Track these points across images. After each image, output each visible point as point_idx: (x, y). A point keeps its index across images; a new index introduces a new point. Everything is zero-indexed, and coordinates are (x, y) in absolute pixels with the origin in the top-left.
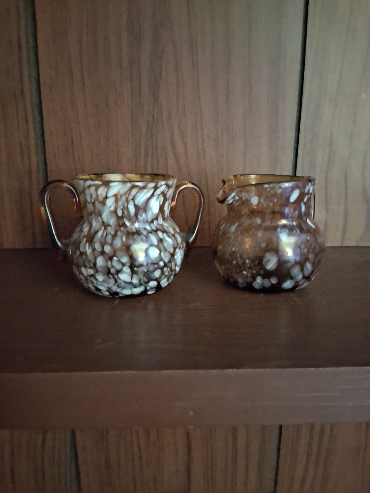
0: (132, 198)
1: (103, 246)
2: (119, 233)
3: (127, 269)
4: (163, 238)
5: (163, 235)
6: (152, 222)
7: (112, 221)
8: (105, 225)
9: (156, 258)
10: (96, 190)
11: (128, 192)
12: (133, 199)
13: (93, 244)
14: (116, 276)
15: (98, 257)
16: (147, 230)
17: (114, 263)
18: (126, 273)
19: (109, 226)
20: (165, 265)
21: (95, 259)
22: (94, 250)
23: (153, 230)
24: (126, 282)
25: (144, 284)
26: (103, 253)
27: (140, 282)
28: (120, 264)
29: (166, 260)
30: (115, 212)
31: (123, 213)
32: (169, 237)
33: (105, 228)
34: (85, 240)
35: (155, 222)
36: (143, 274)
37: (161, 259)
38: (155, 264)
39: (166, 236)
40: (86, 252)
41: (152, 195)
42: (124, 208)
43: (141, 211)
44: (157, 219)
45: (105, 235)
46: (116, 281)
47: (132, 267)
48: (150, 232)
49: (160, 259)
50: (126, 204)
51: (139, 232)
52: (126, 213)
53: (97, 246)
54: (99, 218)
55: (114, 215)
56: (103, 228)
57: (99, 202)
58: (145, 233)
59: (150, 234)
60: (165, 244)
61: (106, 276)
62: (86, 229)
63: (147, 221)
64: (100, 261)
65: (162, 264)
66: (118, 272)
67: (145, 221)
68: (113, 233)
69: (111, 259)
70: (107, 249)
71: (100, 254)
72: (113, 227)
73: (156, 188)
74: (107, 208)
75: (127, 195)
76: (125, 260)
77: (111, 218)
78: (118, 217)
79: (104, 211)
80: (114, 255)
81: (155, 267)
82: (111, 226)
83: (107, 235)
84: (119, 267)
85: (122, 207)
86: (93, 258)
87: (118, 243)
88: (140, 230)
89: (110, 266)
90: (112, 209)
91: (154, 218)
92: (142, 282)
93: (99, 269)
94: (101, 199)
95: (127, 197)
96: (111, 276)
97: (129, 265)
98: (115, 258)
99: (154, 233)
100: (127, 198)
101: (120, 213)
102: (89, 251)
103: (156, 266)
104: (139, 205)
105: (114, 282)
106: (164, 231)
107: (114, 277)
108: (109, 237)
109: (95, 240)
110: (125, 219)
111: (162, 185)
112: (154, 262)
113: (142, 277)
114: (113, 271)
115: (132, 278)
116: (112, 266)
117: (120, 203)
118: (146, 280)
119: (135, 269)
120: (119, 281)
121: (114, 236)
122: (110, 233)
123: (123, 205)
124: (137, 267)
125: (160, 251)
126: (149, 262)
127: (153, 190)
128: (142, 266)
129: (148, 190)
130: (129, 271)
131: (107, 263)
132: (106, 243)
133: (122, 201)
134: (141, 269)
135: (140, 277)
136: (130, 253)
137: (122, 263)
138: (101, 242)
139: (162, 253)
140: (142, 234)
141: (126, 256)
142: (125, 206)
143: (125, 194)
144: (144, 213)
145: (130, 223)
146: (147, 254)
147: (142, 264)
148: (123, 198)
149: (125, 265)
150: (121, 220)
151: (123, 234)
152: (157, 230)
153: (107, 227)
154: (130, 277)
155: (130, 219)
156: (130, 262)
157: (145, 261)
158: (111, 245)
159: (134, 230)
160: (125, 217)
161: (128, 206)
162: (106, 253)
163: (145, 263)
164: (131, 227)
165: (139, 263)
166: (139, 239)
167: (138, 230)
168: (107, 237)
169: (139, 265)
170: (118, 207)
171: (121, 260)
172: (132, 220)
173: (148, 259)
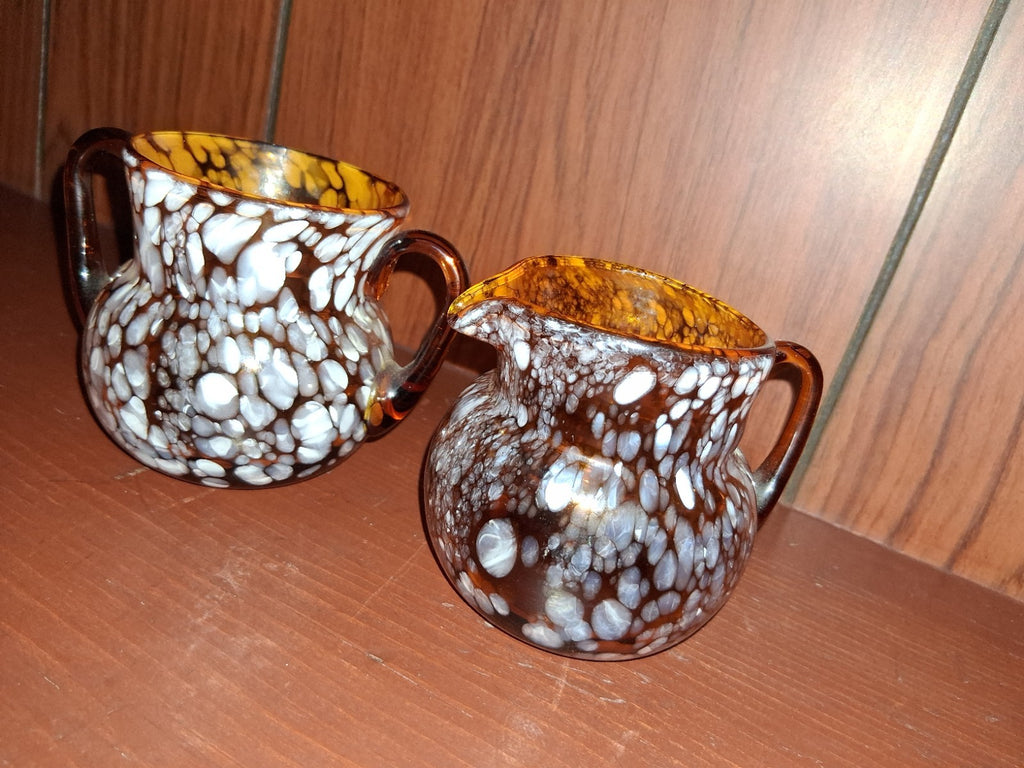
0: (197, 226)
1: (110, 324)
2: (155, 306)
3: (137, 405)
5: (272, 353)
6: (257, 307)
7: (154, 271)
8: (142, 277)
9: (222, 408)
11: (187, 210)
12: (200, 231)
13: (100, 313)
14: (117, 412)
15: (95, 347)
16: (229, 326)
17: (117, 380)
18: (137, 414)
19: (148, 281)
20: (250, 432)
21: (92, 348)
22: (96, 327)
23: (246, 332)
24: (138, 437)
25: (183, 460)
26: (104, 342)
27: (170, 449)
28: (127, 387)
29: (257, 422)
30: (159, 248)
31: (175, 259)
32: (292, 364)
33: (139, 284)
35: (267, 312)
36: (176, 435)
37: (238, 415)
38: (214, 420)
39: (283, 361)
41: (257, 237)
42: (177, 246)
43: (218, 272)
44: (274, 303)
45: (126, 301)
46: (118, 426)
47: (151, 404)
48: (233, 335)
49: (233, 412)
50: (182, 238)
51: (202, 324)
52: (181, 262)
53: (103, 321)
55: (156, 254)
56: (136, 281)
58: (216, 329)
59: (229, 340)
63: (238, 303)
64: (97, 360)
65: (237, 427)
66: (122, 403)
67: (234, 300)
68: (143, 302)
69: (111, 364)
71: (100, 342)
72: (153, 286)
73: (267, 221)
74: (146, 231)
76: (139, 380)
77: (152, 263)
78: (165, 266)
79: (143, 237)
80: (120, 359)
81: (214, 427)
83: (130, 300)
84: (124, 393)
85: (173, 243)
87: (137, 333)
88: (206, 320)
89: (108, 383)
90: (156, 240)
91: (265, 300)
92: (174, 451)
93: (93, 378)
95: (185, 219)
96: (109, 407)
97: (144, 397)
98: (119, 366)
99: (242, 339)
100: (185, 224)
101: (169, 261)
103: (217, 425)
104: (216, 254)
105: (116, 424)
106: (282, 345)
107: (113, 413)
108: (132, 308)
110: (178, 275)
113: (175, 440)
114: (111, 395)
115: (149, 430)
116: (112, 385)
117: (170, 231)
118: (186, 451)
119: (158, 413)
120: (124, 427)
121: (140, 311)
122: (139, 300)
123: (176, 238)
124: (163, 411)
125: (241, 394)
126: (198, 411)
127: (258, 224)
128: (177, 412)
129: (241, 219)
130: (142, 411)
131: (104, 371)
132: (117, 322)
133: (174, 226)
134: (173, 418)
135: (171, 438)
136: (154, 370)
137: (130, 386)
138: (111, 315)
139: (245, 401)
140: (206, 329)
141: (143, 373)
142: (180, 241)
143: (179, 211)
144: (230, 279)
145: (189, 290)
146: (197, 388)
147: (176, 407)
148: (176, 220)
149: (137, 393)
150: (171, 277)
151: (160, 313)
152: (261, 334)
153: (144, 281)
154: (146, 428)
155: (190, 283)
156: (148, 392)
157: (187, 403)
158: (124, 329)
159: (194, 312)
160: (179, 272)
161: (189, 246)
162: (108, 347)
163: (185, 409)
164: (191, 304)
165: (168, 403)
166: (190, 340)
167: (203, 316)
168: (128, 307)
169: (169, 409)
170: (165, 240)
171: (129, 376)
172: (195, 285)
173: (196, 400)
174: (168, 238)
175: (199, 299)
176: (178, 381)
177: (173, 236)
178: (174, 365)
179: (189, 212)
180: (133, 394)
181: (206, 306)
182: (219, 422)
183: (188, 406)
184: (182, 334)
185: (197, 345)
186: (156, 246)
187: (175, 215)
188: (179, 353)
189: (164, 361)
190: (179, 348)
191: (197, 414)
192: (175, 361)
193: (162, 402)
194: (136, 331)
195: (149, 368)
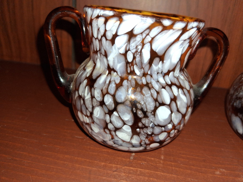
0: (150, 39)
1: (103, 96)
2: (125, 83)
3: (127, 129)
4: (178, 95)
5: (178, 91)
6: (168, 73)
7: (119, 66)
8: (111, 70)
9: (165, 120)
10: (105, 23)
11: (147, 32)
12: (151, 42)
13: (93, 89)
14: (113, 133)
15: (96, 106)
16: (160, 83)
17: (114, 119)
18: (126, 132)
19: (115, 71)
20: (174, 127)
21: (93, 108)
22: (93, 97)
23: (167, 85)
24: (124, 141)
25: (145, 146)
26: (102, 103)
27: (140, 143)
28: (121, 122)
29: (176, 122)
30: (125, 55)
31: (134, 58)
32: (184, 94)
33: (110, 73)
34: (85, 82)
35: (171, 74)
36: (145, 137)
37: (171, 121)
38: (162, 127)
39: (181, 93)
40: (85, 97)
41: (178, 39)
42: (136, 52)
43: (157, 59)
44: (174, 70)
45: (107, 82)
46: (113, 138)
47: (134, 127)
48: (164, 88)
49: (169, 121)
50: (140, 47)
51: (150, 85)
52: (138, 59)
53: (97, 94)
54: (105, 60)
55: (123, 58)
56: (107, 72)
57: (107, 39)
58: (157, 86)
59: (163, 89)
60: (179, 103)
61: (102, 130)
62: (89, 70)
63: (162, 73)
64: (98, 112)
65: (170, 126)
66: (117, 129)
67: (160, 72)
68: (118, 81)
69: (110, 113)
70: (108, 100)
71: (98, 104)
72: (119, 73)
73: (184, 30)
74: (115, 48)
75: (144, 35)
76: (128, 117)
77: (119, 62)
78: (127, 63)
79: (111, 52)
80: (115, 109)
82: (117, 72)
83: (110, 82)
84: (118, 124)
85: (134, 51)
86: (91, 107)
88: (151, 83)
89: (108, 121)
90: (122, 51)
91: (171, 69)
92: (142, 143)
93: (95, 120)
94: (109, 35)
95: (144, 37)
96: (107, 131)
97: (131, 124)
98: (115, 113)
99: (167, 88)
100: (143, 40)
101: (130, 58)
102: (88, 97)
103: (163, 128)
104: (157, 51)
105: (111, 138)
106: (180, 87)
107: (110, 134)
108: (113, 86)
109: (96, 85)
110: (135, 66)
111: (193, 28)
112: (162, 124)
113: (144, 139)
114: (110, 126)
115: (132, 138)
116: (111, 122)
117: (133, 45)
118: (147, 142)
119: (138, 130)
120: (116, 138)
121: (119, 86)
122: (115, 81)
123: (136, 48)
124: (140, 128)
125: (172, 112)
126: (156, 124)
127: (180, 32)
128: (147, 127)
129: (175, 31)
130: (130, 130)
131: (105, 116)
132: (108, 93)
133: (136, 42)
134: (145, 130)
135: (142, 139)
136: (135, 111)
137: (123, 121)
138: (102, 91)
139: (173, 115)
140: (153, 87)
141: (129, 114)
142: (138, 49)
143: (142, 33)
144: (161, 62)
145: (140, 72)
146: (156, 114)
147: (147, 125)
148: (139, 39)
149: (126, 123)
150: (130, 67)
151: (129, 85)
152: (172, 84)
153: (112, 72)
154: (130, 137)
155: (141, 68)
156: (133, 122)
157: (152, 122)
158: (114, 96)
159: (144, 81)
160: (136, 64)
161: (143, 50)
162: (106, 105)
163: (151, 125)
164: (141, 77)
165: (143, 124)
166: (148, 94)
167: (149, 82)
168: (110, 85)
169: (143, 126)
170: (129, 50)
171: (122, 117)
172: (144, 69)
173: (155, 120)
174: (131, 49)
175: (145, 75)
176: (147, 113)
177: (135, 47)
178: (144, 107)
179: (147, 33)
180: (125, 124)
181: (148, 77)
182: (164, 126)
183: (152, 123)
184: (144, 92)
185: (152, 96)
186: (123, 54)
187: (138, 36)
188: (145, 101)
189: (139, 106)
190: (145, 98)
191: (156, 126)
192: (145, 105)
193: (140, 125)
194: (120, 96)
195: (132, 111)
